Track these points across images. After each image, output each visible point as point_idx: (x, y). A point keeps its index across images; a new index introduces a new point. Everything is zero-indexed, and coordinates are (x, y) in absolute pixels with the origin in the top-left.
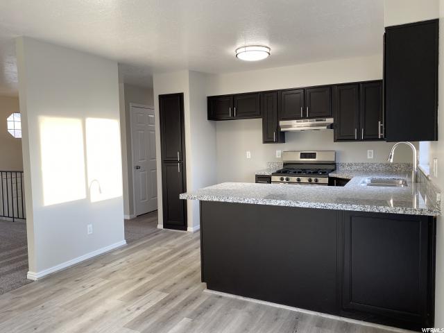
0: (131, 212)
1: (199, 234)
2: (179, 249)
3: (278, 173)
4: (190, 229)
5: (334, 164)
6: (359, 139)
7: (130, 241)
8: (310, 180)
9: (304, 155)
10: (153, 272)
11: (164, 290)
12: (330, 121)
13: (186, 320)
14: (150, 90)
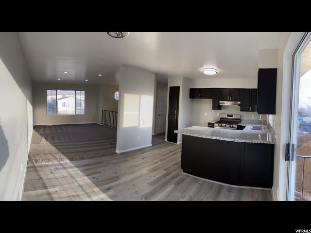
0: (155, 132)
1: (181, 145)
2: (173, 151)
3: (218, 122)
4: (178, 143)
5: (240, 120)
6: (249, 111)
7: (153, 144)
8: (230, 126)
9: (228, 116)
10: (161, 160)
11: (165, 170)
12: (239, 103)
13: (173, 186)
14: (166, 84)
